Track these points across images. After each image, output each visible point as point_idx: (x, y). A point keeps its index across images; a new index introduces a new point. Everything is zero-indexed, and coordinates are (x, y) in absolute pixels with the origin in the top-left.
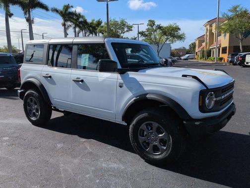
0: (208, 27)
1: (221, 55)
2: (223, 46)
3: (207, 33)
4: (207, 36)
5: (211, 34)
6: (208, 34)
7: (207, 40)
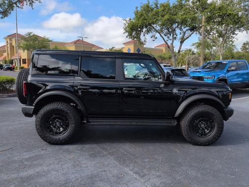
0: (8, 40)
1: (22, 65)
2: (23, 58)
3: (7, 45)
4: (8, 48)
5: (12, 47)
6: (9, 46)
7: (8, 51)
